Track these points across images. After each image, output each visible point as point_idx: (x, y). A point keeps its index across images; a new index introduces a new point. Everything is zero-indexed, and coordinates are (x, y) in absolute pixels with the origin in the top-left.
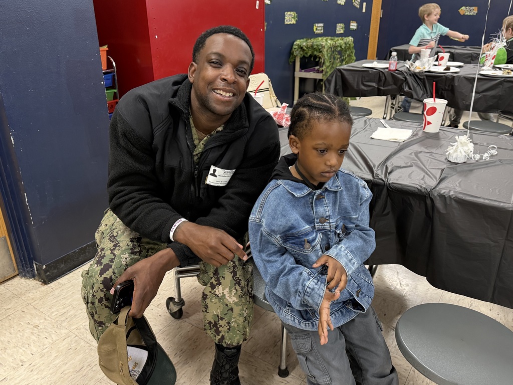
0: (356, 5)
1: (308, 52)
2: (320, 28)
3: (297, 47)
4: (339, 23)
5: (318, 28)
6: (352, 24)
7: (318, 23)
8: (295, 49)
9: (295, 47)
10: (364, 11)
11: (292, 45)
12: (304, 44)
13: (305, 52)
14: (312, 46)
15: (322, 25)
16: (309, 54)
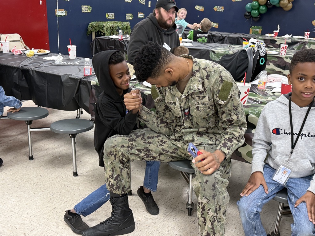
0: (142, 3)
1: (97, 29)
2: (112, 16)
3: (91, 26)
4: (128, 13)
5: (110, 16)
6: (139, 14)
7: (109, 12)
8: (89, 27)
9: (89, 26)
10: (149, 6)
11: (88, 24)
12: (95, 24)
13: (95, 29)
14: (98, 26)
15: (113, 14)
16: (97, 30)
